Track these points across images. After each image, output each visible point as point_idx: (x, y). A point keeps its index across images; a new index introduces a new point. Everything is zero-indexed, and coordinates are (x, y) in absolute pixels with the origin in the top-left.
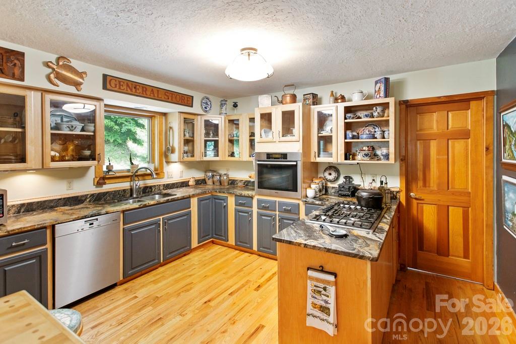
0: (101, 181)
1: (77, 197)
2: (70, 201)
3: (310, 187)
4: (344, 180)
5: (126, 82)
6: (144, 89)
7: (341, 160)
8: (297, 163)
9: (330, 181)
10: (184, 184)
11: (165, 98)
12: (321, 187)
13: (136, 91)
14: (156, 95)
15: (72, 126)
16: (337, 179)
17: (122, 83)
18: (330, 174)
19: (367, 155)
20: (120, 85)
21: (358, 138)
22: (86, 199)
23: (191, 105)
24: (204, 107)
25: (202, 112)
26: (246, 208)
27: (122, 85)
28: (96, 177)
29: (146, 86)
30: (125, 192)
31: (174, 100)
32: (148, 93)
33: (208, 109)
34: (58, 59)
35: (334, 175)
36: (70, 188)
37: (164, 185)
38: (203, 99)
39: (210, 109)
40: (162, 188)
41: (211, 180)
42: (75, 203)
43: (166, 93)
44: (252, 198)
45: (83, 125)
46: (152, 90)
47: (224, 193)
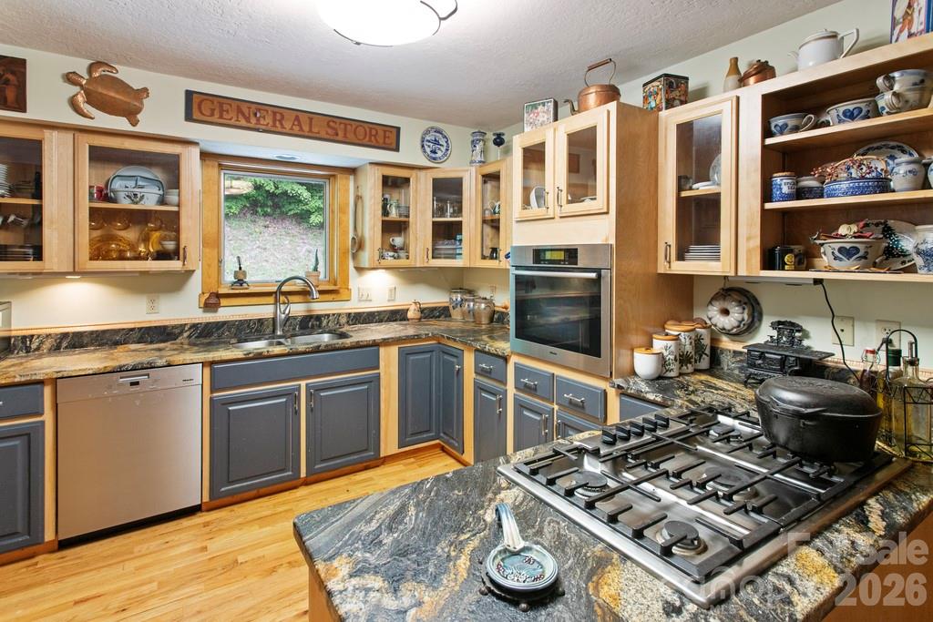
0: (213, 301)
1: (165, 327)
2: (151, 333)
3: (649, 346)
4: (775, 333)
5: (234, 104)
6: (278, 117)
7: (749, 267)
8: (599, 276)
9: (728, 333)
10: (397, 316)
11: (327, 133)
12: (689, 348)
13: (258, 120)
14: (306, 128)
15: (135, 195)
16: (750, 327)
17: (225, 107)
18: (726, 312)
19: (848, 253)
20: (222, 111)
21: (821, 196)
22: (181, 333)
23: (394, 146)
24: (428, 150)
25: (426, 163)
26: (495, 384)
27: (227, 111)
28: (203, 293)
29: (281, 110)
30: (262, 323)
31: (351, 136)
32: (288, 125)
33: (439, 154)
34: (91, 69)
35: (736, 316)
36: (153, 309)
37: (350, 314)
38: (427, 132)
39: (445, 155)
40: (343, 320)
41: (458, 309)
42: (161, 338)
43: (331, 124)
44: (506, 359)
45: (161, 192)
46: (297, 118)
47: (455, 340)
